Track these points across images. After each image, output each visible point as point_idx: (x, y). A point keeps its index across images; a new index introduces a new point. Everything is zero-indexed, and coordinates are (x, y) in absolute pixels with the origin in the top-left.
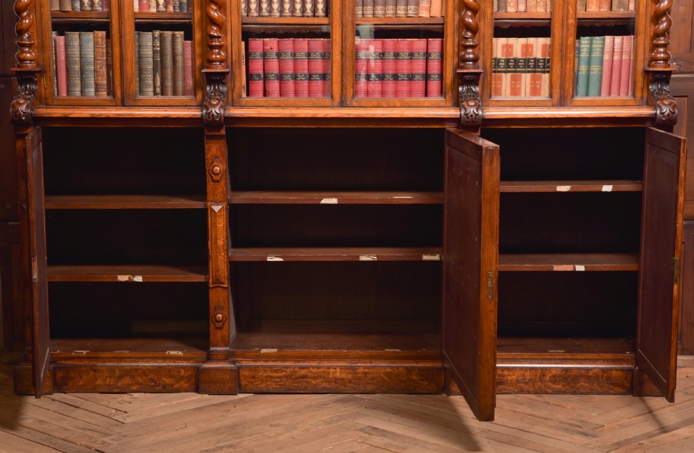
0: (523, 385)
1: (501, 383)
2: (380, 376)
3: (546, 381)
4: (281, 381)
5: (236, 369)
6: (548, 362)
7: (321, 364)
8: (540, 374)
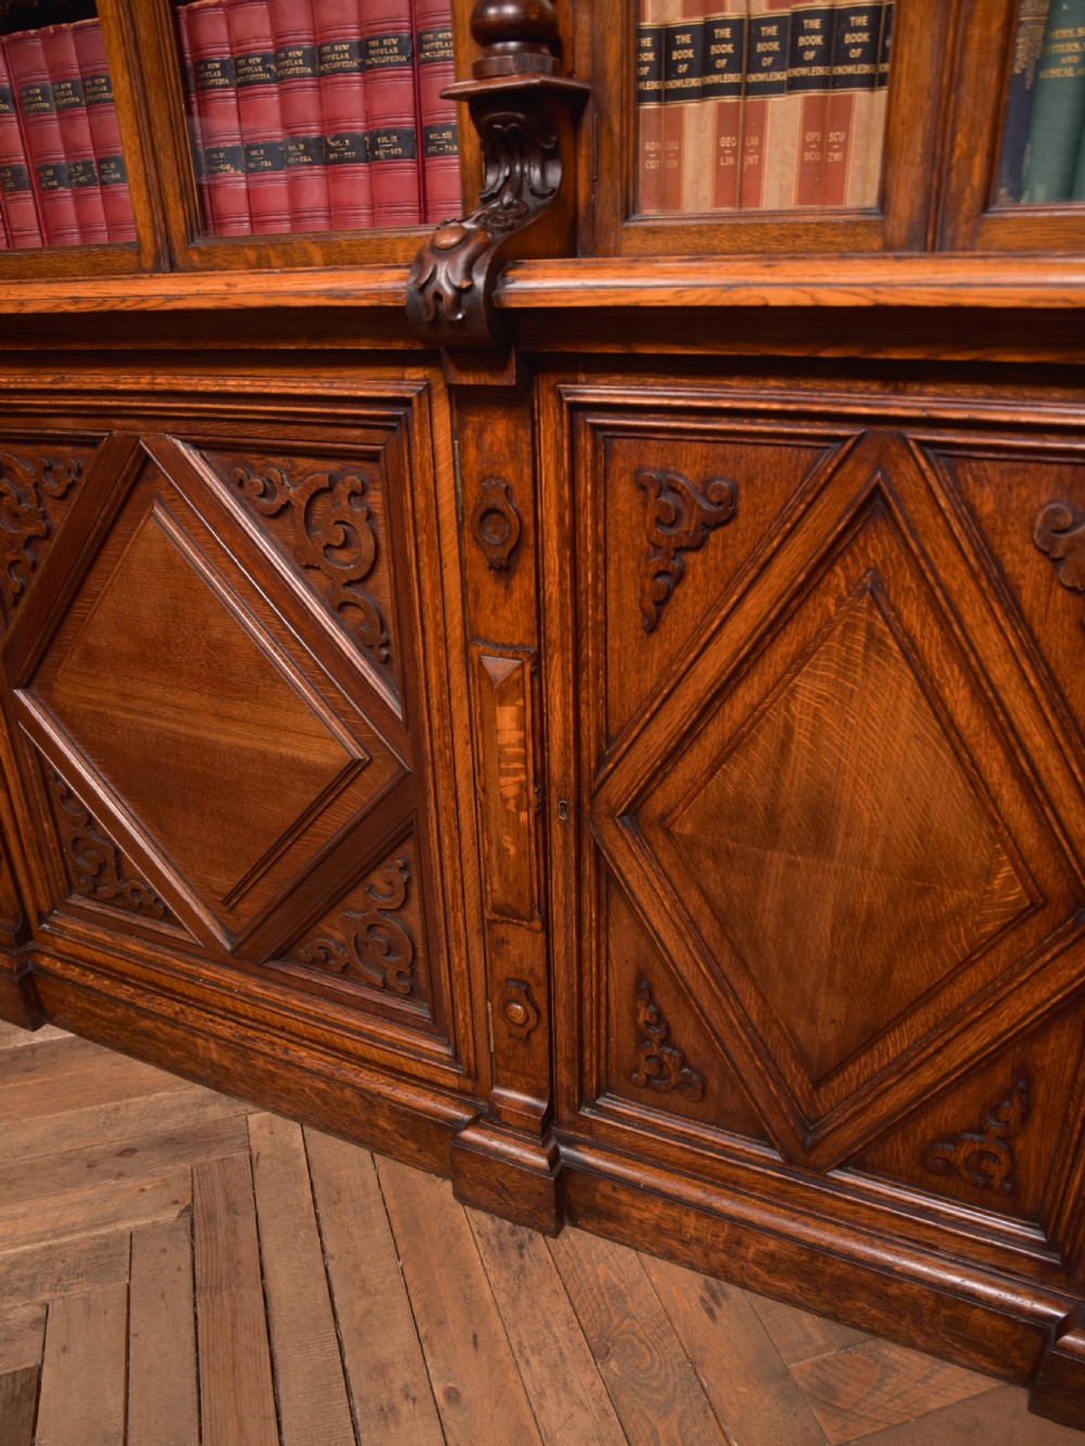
0: (675, 1243)
1: (611, 1216)
2: (303, 1091)
3: (743, 1257)
4: (109, 1028)
5: (16, 979)
6: (763, 1205)
7: (181, 1018)
8: (729, 1235)
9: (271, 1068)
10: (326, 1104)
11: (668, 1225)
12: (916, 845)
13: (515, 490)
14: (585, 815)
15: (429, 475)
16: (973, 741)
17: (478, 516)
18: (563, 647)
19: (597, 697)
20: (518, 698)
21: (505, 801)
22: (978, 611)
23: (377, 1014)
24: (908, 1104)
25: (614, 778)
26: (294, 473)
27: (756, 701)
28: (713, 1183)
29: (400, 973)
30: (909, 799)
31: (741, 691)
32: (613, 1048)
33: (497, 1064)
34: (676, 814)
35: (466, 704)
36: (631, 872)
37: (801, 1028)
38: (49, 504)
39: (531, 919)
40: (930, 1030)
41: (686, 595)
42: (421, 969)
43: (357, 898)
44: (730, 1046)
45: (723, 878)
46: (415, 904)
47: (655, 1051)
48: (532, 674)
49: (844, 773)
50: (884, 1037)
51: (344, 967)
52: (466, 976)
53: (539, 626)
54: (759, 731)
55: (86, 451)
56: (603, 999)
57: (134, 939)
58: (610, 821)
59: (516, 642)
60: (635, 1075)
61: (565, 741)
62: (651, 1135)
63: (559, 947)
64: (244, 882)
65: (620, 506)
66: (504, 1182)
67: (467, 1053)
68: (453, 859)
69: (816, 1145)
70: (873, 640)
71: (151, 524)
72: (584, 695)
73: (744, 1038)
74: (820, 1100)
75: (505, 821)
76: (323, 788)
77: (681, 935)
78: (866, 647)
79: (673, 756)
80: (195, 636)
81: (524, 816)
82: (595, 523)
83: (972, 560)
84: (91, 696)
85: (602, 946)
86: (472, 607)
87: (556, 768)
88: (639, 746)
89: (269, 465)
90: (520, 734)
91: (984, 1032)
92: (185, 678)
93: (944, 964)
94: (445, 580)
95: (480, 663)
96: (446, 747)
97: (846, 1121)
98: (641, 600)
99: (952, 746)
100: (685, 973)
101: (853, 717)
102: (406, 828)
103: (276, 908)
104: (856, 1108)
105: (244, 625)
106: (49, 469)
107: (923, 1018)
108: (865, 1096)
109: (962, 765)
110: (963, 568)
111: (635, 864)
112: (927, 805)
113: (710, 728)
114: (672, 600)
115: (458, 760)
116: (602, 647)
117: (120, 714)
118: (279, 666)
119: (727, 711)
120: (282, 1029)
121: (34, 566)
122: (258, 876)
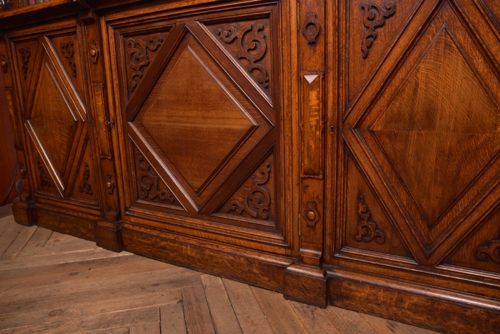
0: (374, 306)
1: (348, 297)
2: (223, 262)
3: (403, 308)
4: (149, 248)
5: (115, 231)
6: (410, 284)
7: (177, 239)
8: (397, 298)
9: (211, 254)
10: (232, 266)
11: (371, 297)
12: (467, 119)
13: (318, 16)
14: (340, 130)
15: (288, 16)
16: (485, 77)
17: (305, 26)
18: (334, 68)
19: (345, 85)
20: (317, 88)
21: (311, 127)
22: (485, 29)
23: (254, 229)
24: (469, 230)
25: (351, 114)
26: (238, 27)
27: (404, 77)
28: (389, 278)
29: (264, 210)
30: (463, 102)
31: (398, 74)
32: (348, 226)
33: (302, 241)
34: (374, 124)
35: (297, 95)
36: (357, 150)
37: (424, 203)
38: (150, 53)
39: (318, 175)
40: (475, 197)
41: (378, 43)
42: (272, 207)
43: (249, 182)
44: (395, 216)
45: (393, 146)
46: (272, 181)
47: (365, 224)
48: (323, 79)
49: (438, 96)
50: (457, 202)
51: (242, 211)
52: (291, 204)
53: (325, 62)
54: (405, 87)
55: (165, 33)
56: (345, 205)
57: (161, 213)
58: (350, 131)
59: (317, 69)
60: (357, 237)
61: (334, 103)
62: (364, 261)
63: (329, 186)
64: (206, 182)
65: (355, 17)
66: (305, 285)
67: (290, 238)
68: (289, 156)
69: (431, 255)
70: (447, 46)
71: (186, 52)
72: (341, 85)
73: (402, 211)
74: (432, 235)
75: (311, 134)
76: (240, 138)
77: (376, 172)
78: (445, 48)
79: (373, 102)
80: (198, 89)
81: (318, 133)
82: (346, 23)
83: (482, 11)
84: (156, 119)
85: (345, 183)
86: (301, 59)
87: (330, 114)
88: (361, 100)
89: (230, 26)
90: (317, 101)
91: (498, 193)
92: (192, 105)
93: (480, 166)
94: (292, 52)
95: (304, 77)
96: (289, 112)
97: (444, 241)
98: (362, 47)
99: (478, 80)
100: (378, 188)
101: (441, 75)
102: (271, 149)
103: (218, 190)
104: (447, 235)
105: (216, 82)
106: (151, 42)
107: (472, 192)
108: (451, 229)
109: (483, 86)
110: (479, 15)
111: (359, 146)
112: (470, 103)
113: (387, 90)
114: (373, 46)
115: (293, 117)
116: (347, 67)
117: (167, 124)
118: (227, 95)
119: (393, 82)
120: (216, 240)
121: (142, 76)
122: (211, 179)
